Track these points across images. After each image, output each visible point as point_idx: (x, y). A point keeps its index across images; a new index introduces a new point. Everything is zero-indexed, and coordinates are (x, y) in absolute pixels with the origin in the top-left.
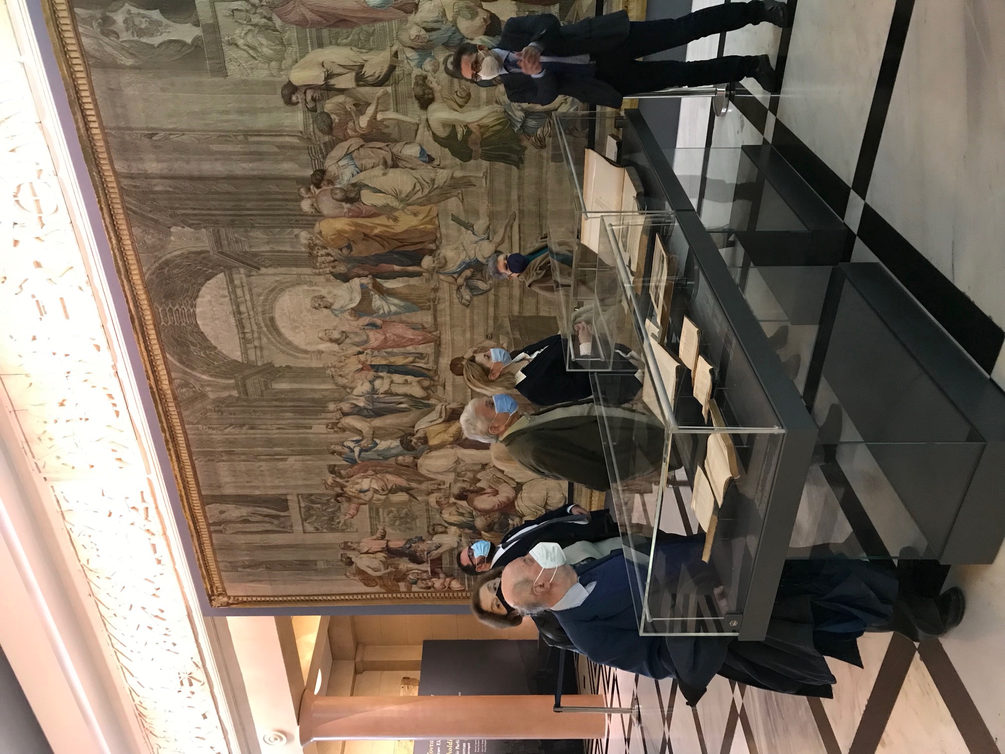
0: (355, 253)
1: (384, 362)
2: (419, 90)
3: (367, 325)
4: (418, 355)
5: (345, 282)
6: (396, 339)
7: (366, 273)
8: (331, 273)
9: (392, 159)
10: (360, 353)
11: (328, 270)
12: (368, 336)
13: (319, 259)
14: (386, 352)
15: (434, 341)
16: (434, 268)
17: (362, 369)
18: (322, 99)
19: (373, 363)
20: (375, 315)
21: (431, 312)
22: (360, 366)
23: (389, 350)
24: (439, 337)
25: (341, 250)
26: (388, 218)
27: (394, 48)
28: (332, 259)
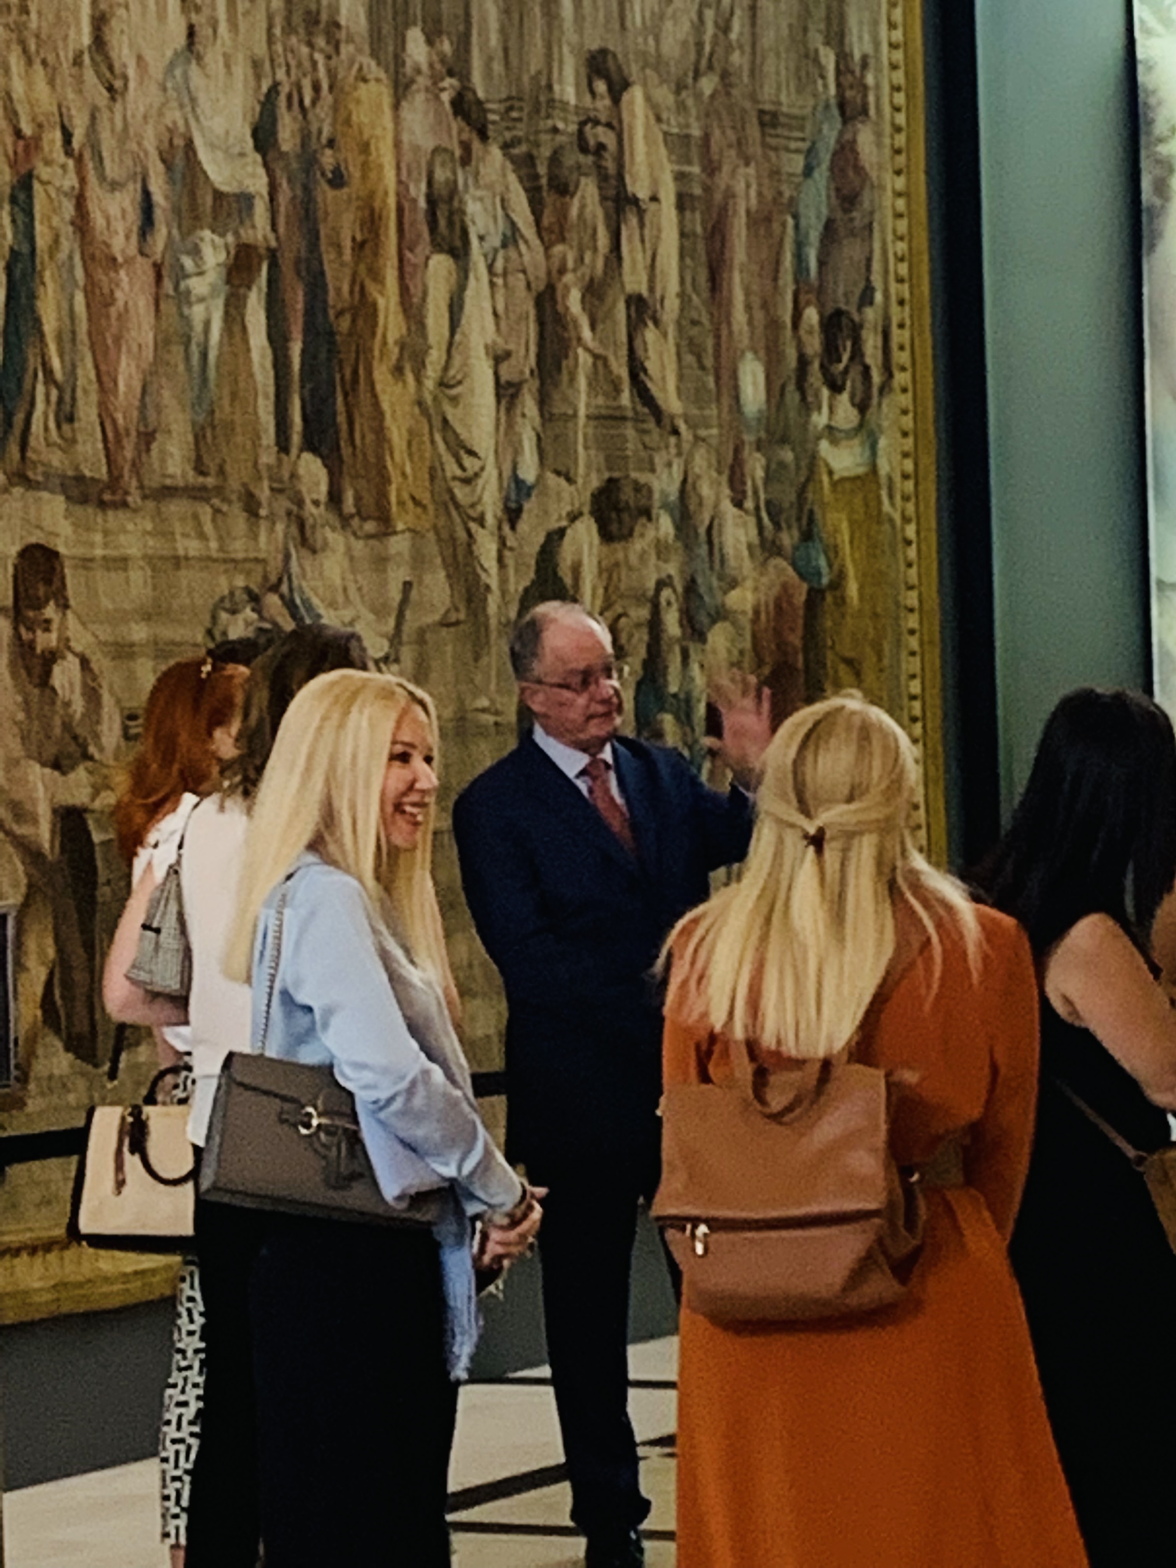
0: (326, 195)
1: (42, 241)
2: (627, 495)
3: (147, 195)
4: (67, 398)
5: (255, 134)
6: (113, 311)
7: (282, 230)
8: (274, 88)
9: (509, 384)
10: (67, 137)
11: (281, 75)
12: (115, 186)
13: (305, 50)
14: (71, 257)
15: (114, 481)
16: (300, 503)
17: (18, 134)
18: (603, 178)
19: (37, 186)
20: (175, 232)
21: (192, 478)
22: (27, 129)
23: (79, 273)
24: (125, 505)
25: (331, 143)
26: (402, 346)
27: (683, 427)
28: (307, 101)
